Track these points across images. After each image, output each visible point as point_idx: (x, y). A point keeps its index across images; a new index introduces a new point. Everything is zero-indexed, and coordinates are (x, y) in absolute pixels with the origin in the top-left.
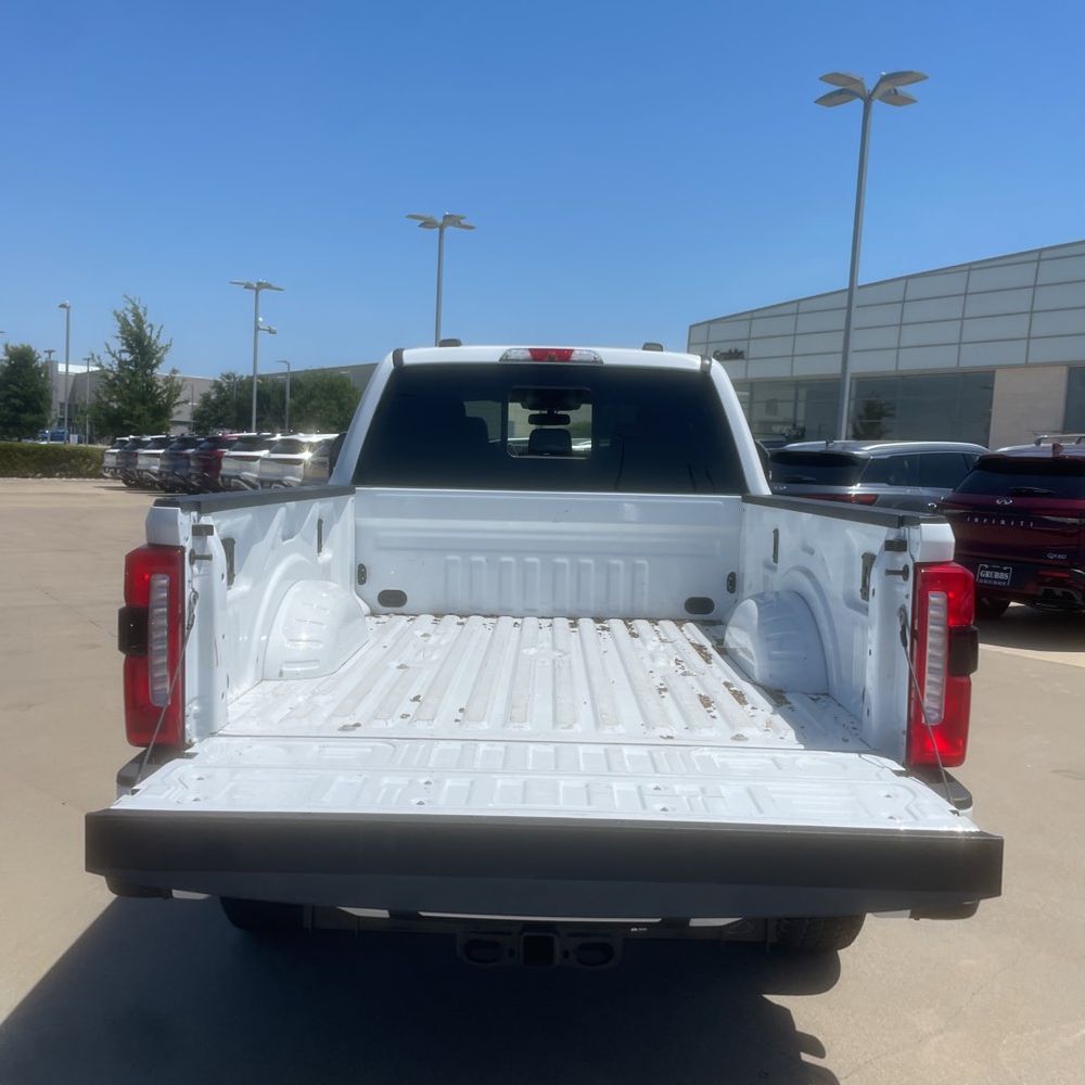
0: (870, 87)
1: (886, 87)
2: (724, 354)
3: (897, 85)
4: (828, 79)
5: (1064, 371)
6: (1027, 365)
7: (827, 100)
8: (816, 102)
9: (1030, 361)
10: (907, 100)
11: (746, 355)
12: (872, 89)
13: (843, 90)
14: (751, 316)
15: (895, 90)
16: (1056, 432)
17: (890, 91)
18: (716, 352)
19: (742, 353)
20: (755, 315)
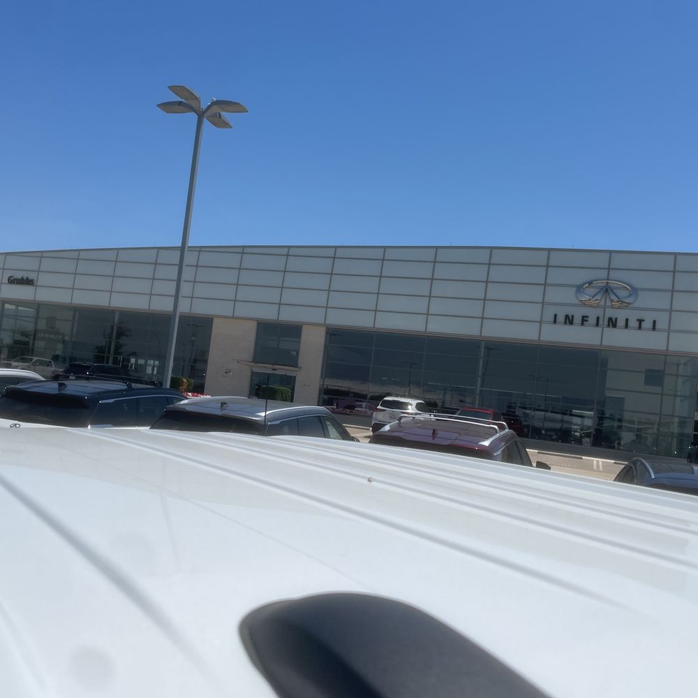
0: (204, 106)
1: (216, 109)
2: (17, 279)
3: (224, 110)
4: (175, 89)
5: (254, 324)
6: (233, 317)
7: (167, 107)
8: (158, 106)
9: (235, 315)
10: (225, 125)
11: (35, 282)
12: (205, 108)
13: (183, 102)
14: (41, 255)
15: (220, 115)
16: (248, 362)
17: (216, 113)
18: (10, 277)
19: (32, 281)
20: (45, 255)
